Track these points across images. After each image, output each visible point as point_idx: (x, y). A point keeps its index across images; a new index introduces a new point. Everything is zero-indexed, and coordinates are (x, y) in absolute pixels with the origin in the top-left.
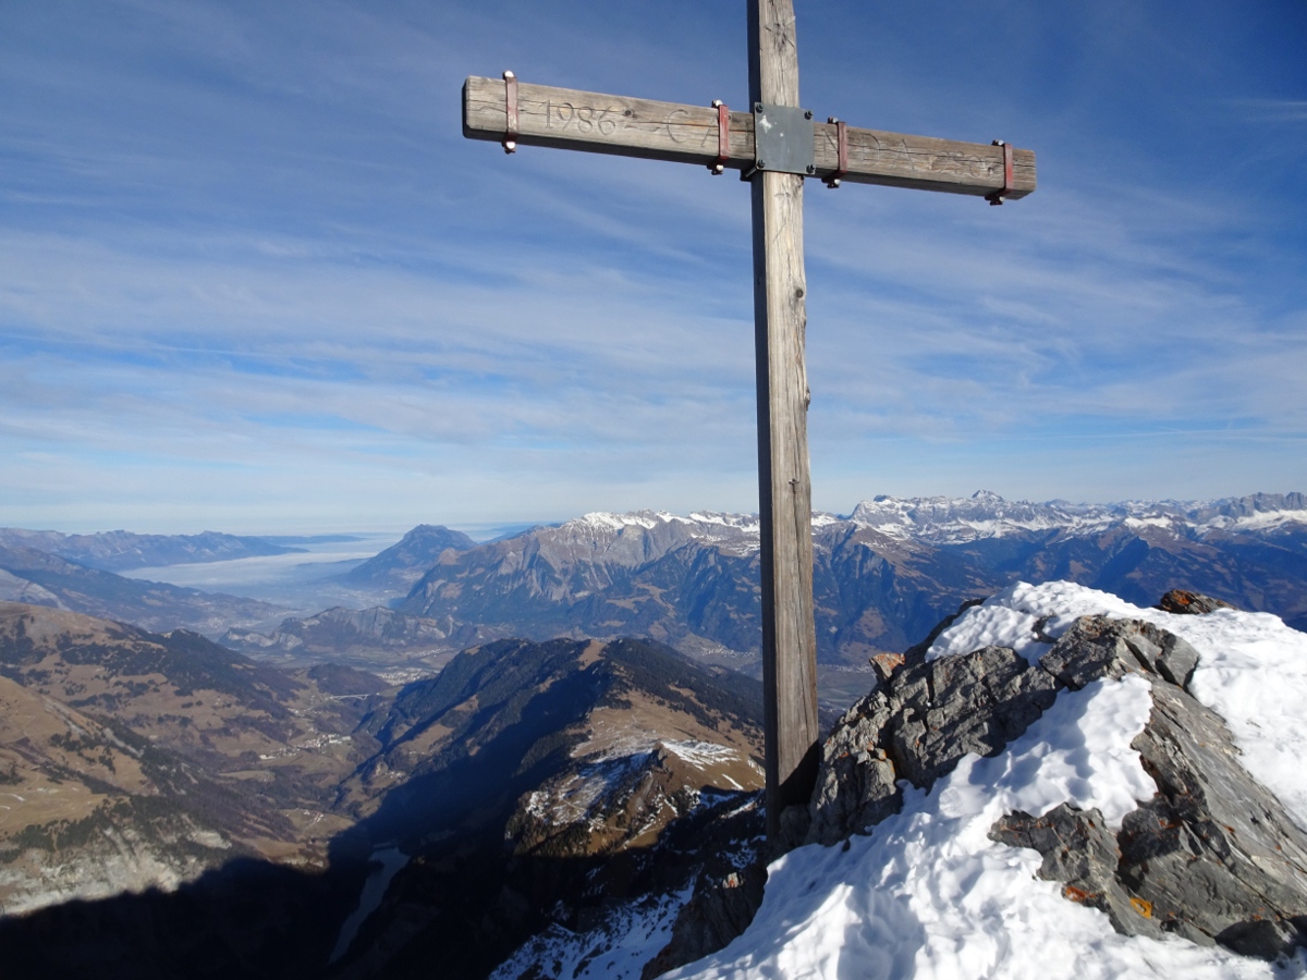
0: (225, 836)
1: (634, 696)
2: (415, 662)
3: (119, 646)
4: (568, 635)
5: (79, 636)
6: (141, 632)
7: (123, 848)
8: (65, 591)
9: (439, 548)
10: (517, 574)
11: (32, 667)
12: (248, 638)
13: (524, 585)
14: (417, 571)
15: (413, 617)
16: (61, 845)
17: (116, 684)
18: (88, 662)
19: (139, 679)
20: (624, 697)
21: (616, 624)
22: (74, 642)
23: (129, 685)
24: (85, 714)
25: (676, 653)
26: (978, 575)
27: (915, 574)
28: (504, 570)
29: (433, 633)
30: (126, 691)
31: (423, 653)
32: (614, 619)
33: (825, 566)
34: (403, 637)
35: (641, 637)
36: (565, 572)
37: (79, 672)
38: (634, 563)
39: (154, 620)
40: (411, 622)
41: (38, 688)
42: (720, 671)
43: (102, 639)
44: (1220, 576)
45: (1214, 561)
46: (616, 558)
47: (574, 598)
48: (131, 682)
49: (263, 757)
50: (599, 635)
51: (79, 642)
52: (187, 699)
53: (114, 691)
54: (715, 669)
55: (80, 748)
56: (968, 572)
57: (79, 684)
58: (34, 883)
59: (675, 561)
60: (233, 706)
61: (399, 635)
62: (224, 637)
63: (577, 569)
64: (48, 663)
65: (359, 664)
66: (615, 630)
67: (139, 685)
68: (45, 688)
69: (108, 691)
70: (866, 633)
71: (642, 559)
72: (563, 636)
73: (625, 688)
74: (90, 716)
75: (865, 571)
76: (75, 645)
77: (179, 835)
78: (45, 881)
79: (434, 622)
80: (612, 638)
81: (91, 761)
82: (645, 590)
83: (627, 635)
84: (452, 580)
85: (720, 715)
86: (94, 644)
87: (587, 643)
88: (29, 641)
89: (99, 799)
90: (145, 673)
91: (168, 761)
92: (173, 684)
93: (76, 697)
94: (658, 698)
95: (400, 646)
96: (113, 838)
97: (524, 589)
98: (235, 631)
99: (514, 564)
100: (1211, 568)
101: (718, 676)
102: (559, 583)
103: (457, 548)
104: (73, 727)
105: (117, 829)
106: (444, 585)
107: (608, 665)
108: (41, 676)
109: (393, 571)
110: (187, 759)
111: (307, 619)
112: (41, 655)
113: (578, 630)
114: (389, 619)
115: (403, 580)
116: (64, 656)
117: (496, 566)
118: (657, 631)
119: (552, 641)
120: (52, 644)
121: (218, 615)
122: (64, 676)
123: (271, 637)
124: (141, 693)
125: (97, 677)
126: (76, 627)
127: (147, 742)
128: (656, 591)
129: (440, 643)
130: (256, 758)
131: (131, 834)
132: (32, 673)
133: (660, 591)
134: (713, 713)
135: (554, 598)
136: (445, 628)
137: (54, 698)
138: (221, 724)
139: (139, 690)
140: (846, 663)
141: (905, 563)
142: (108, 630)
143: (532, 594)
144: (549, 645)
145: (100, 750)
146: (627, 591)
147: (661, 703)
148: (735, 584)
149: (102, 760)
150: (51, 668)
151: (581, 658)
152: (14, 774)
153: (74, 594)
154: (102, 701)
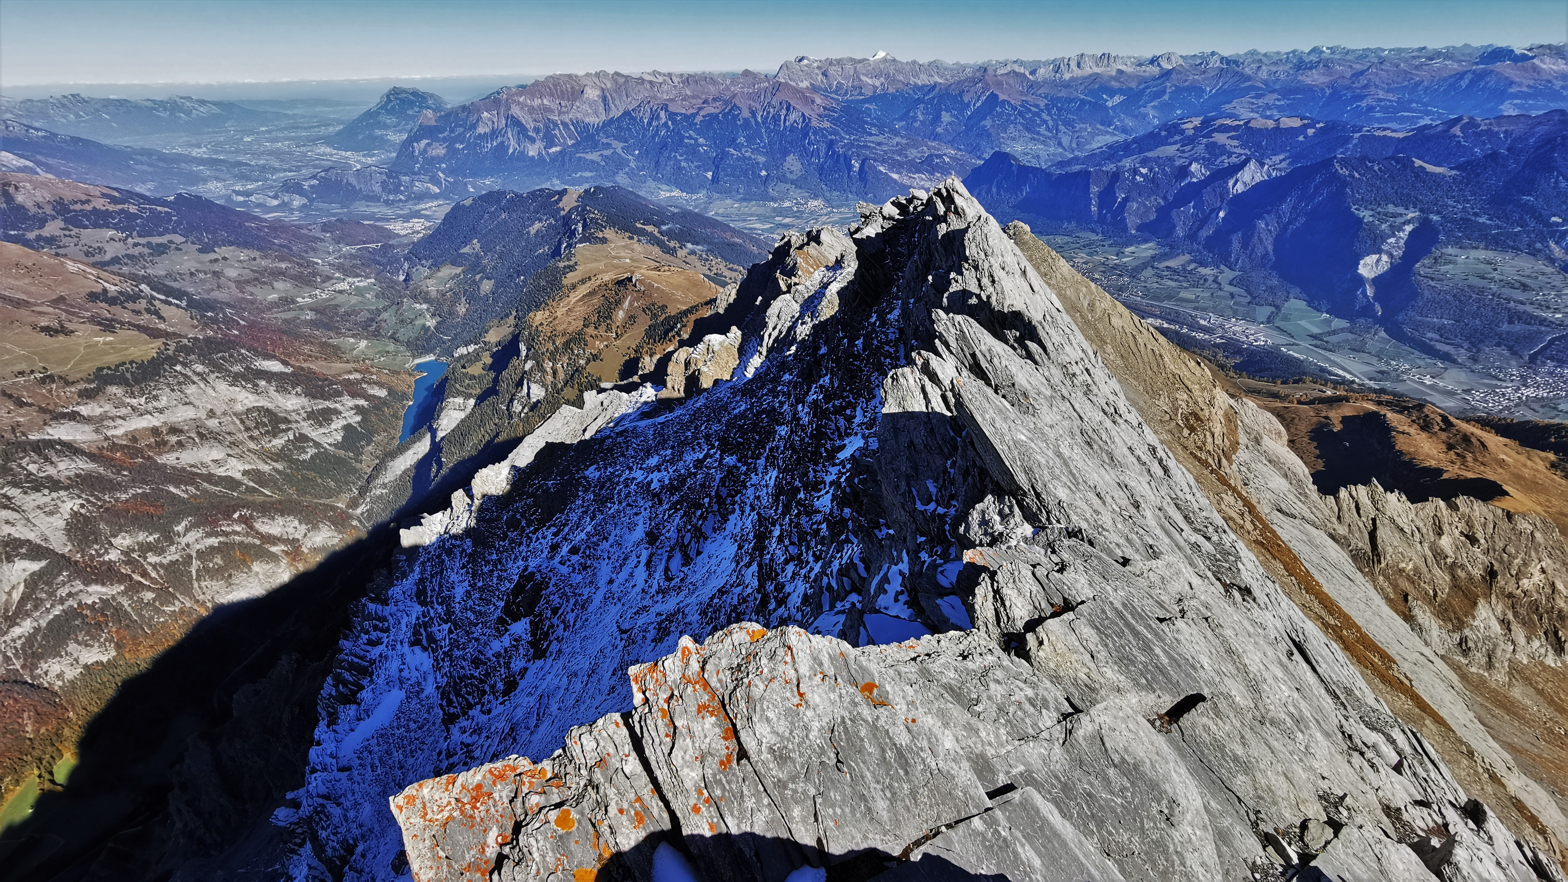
0: (285, 363)
1: (609, 233)
2: (417, 215)
3: (122, 211)
4: (547, 185)
5: (76, 203)
6: (140, 196)
7: (196, 379)
8: (39, 157)
9: (417, 109)
10: (494, 134)
11: (36, 233)
12: (253, 198)
13: (502, 143)
14: (400, 132)
15: (406, 174)
16: (137, 382)
17: (136, 245)
18: (96, 226)
19: (156, 240)
20: (600, 235)
21: (588, 174)
22: (72, 207)
23: (149, 245)
24: (113, 273)
25: (639, 197)
26: (873, 125)
27: (827, 124)
28: (481, 130)
29: (429, 188)
30: (146, 251)
31: (423, 206)
32: (586, 170)
33: (756, 120)
34: (402, 193)
35: (610, 185)
36: (537, 130)
37: (91, 236)
38: (597, 120)
39: (151, 185)
40: (405, 179)
41: (53, 252)
42: (676, 211)
43: (100, 204)
44: (1045, 122)
45: (1042, 111)
46: (579, 116)
47: (548, 153)
48: (148, 243)
49: (299, 300)
50: (573, 185)
51: (78, 207)
52: (212, 256)
53: (136, 251)
54: (672, 209)
55: (122, 303)
56: (866, 123)
57: (96, 245)
58: (123, 411)
59: (632, 118)
60: (258, 260)
61: (397, 191)
62: (229, 198)
63: (547, 127)
64: (53, 228)
65: (366, 218)
66: (586, 180)
67: (159, 245)
68: (62, 251)
69: (128, 252)
70: (788, 175)
71: (603, 117)
72: (543, 187)
73: (601, 228)
74: (119, 275)
75: (787, 123)
76: (75, 211)
77: (244, 365)
78: (134, 409)
79: (427, 178)
80: (586, 186)
81: (138, 312)
82: (608, 144)
83: (597, 184)
84: (435, 139)
85: (678, 245)
86: (94, 208)
87: (563, 193)
88: (21, 208)
89: (159, 343)
90: (161, 234)
91: (212, 309)
92: (193, 243)
93: (98, 258)
94: (628, 234)
95: (401, 200)
96: (183, 371)
97: (502, 147)
98: (238, 193)
99: (490, 123)
100: (1039, 116)
101: (674, 214)
102: (533, 140)
103: (434, 110)
104: (106, 285)
105: (184, 365)
106: (428, 145)
107: (584, 210)
108: (51, 241)
109: (378, 132)
110: (229, 305)
111: (306, 180)
112: (42, 222)
113: (556, 182)
114: (384, 177)
115: (388, 140)
116: (66, 221)
117: (474, 126)
118: (622, 179)
119: (535, 191)
120: (49, 210)
121: (217, 179)
122: (75, 240)
123: (275, 197)
124: (163, 253)
125: (111, 239)
126: (68, 193)
127: (186, 293)
128: (618, 146)
129: (435, 197)
130: (294, 302)
131: (199, 368)
132: (39, 238)
133: (622, 144)
134: (672, 244)
135: (531, 154)
136: (437, 182)
137: (75, 261)
138: (252, 275)
139: (161, 250)
140: (774, 200)
141: (820, 116)
142: (104, 195)
143: (511, 151)
144: (533, 194)
145: (143, 304)
146: (595, 146)
147: (631, 238)
148: (684, 137)
149: (148, 311)
150: (58, 233)
151: (561, 205)
152: (62, 326)
153: (51, 161)
154: (126, 260)
